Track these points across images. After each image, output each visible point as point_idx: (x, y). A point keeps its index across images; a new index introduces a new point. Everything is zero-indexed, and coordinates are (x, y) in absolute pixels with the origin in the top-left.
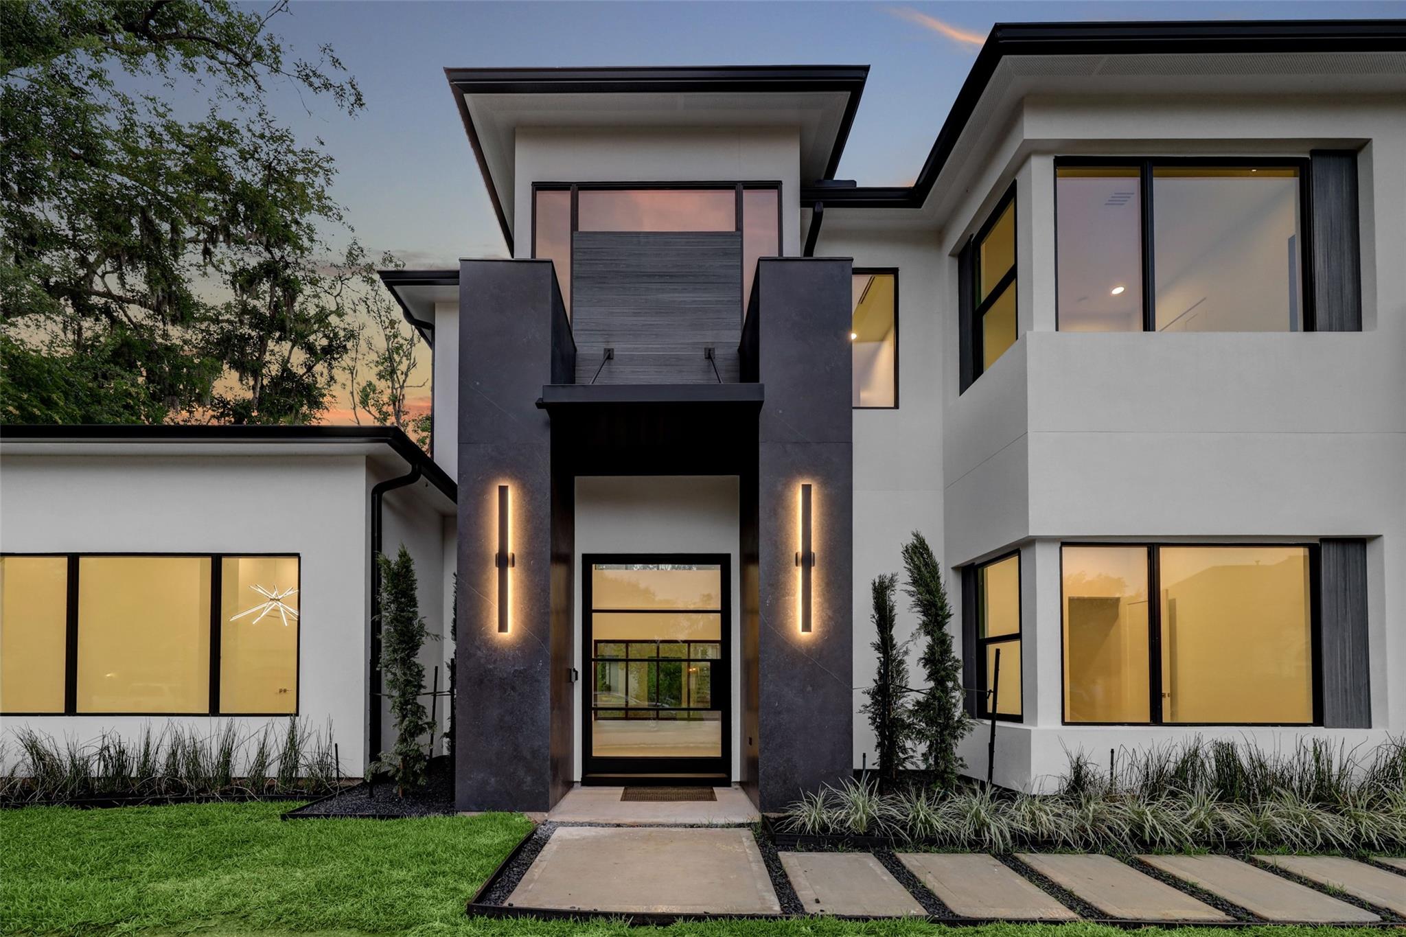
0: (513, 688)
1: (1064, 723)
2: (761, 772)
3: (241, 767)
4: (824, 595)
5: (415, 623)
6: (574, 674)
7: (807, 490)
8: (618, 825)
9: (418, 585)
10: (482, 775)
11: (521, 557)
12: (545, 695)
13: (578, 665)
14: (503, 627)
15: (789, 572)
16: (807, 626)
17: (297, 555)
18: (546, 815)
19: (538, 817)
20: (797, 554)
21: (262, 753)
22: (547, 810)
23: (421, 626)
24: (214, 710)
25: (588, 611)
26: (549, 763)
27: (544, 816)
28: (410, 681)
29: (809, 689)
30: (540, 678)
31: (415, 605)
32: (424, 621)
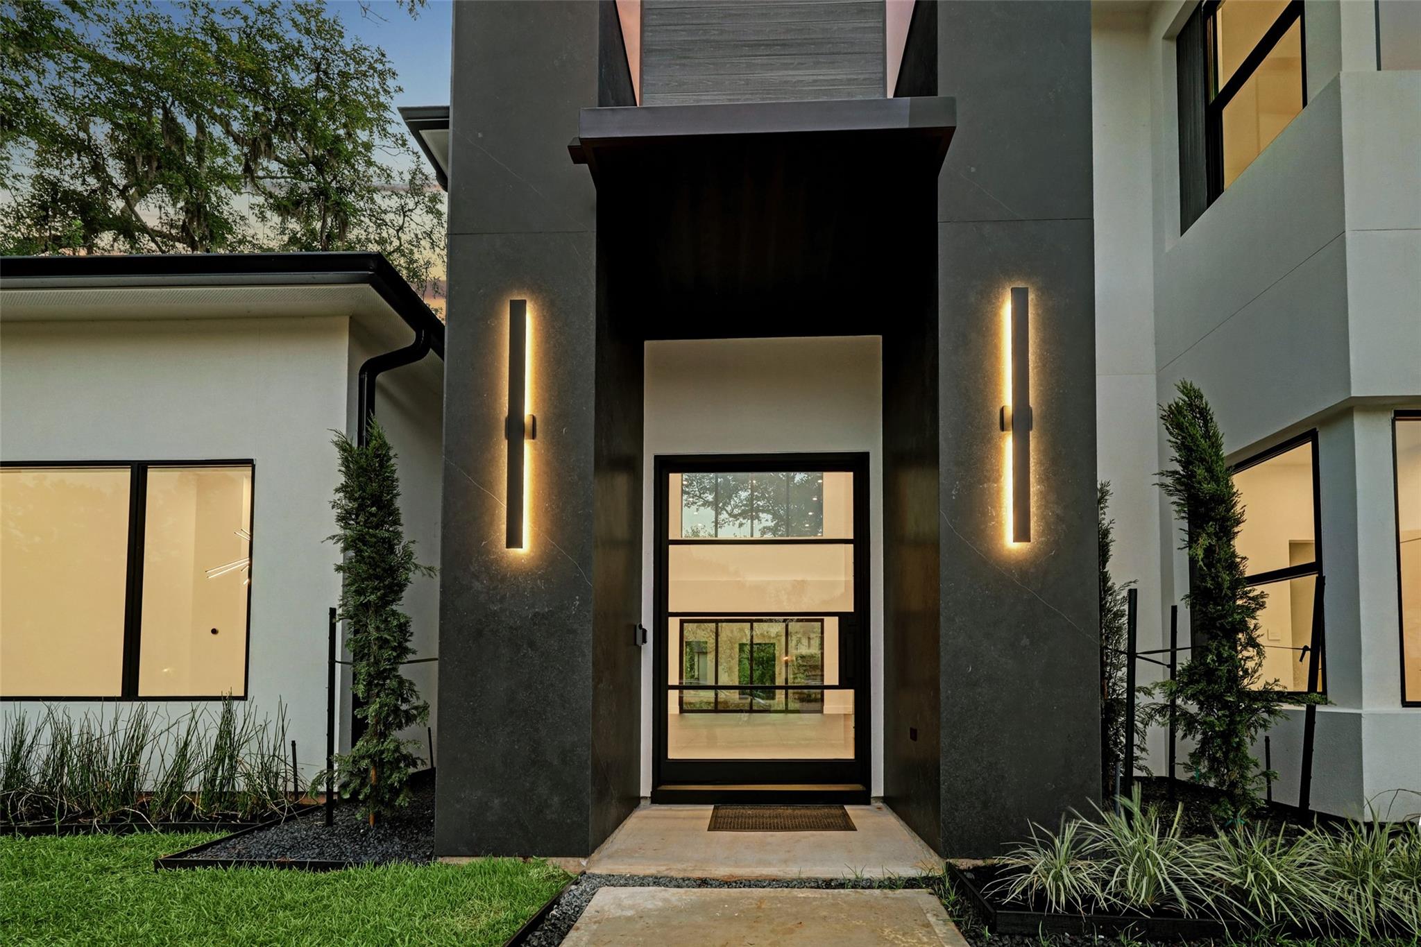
0: (532, 644)
1: (1405, 704)
2: (943, 787)
3: (153, 775)
4: (1048, 479)
5: (398, 549)
6: (639, 633)
7: (1020, 299)
8: (703, 883)
9: (401, 487)
10: (479, 793)
11: (547, 421)
12: (584, 656)
13: (647, 621)
14: (514, 539)
15: (989, 440)
16: (1022, 533)
17: (249, 462)
18: (584, 862)
19: (571, 865)
20: (1002, 410)
21: (182, 753)
22: (586, 854)
23: (409, 555)
24: (130, 690)
25: (662, 543)
26: (589, 772)
27: (580, 864)
28: (387, 641)
29: (1025, 641)
30: (575, 626)
31: (396, 522)
32: (412, 547)
